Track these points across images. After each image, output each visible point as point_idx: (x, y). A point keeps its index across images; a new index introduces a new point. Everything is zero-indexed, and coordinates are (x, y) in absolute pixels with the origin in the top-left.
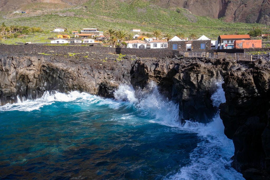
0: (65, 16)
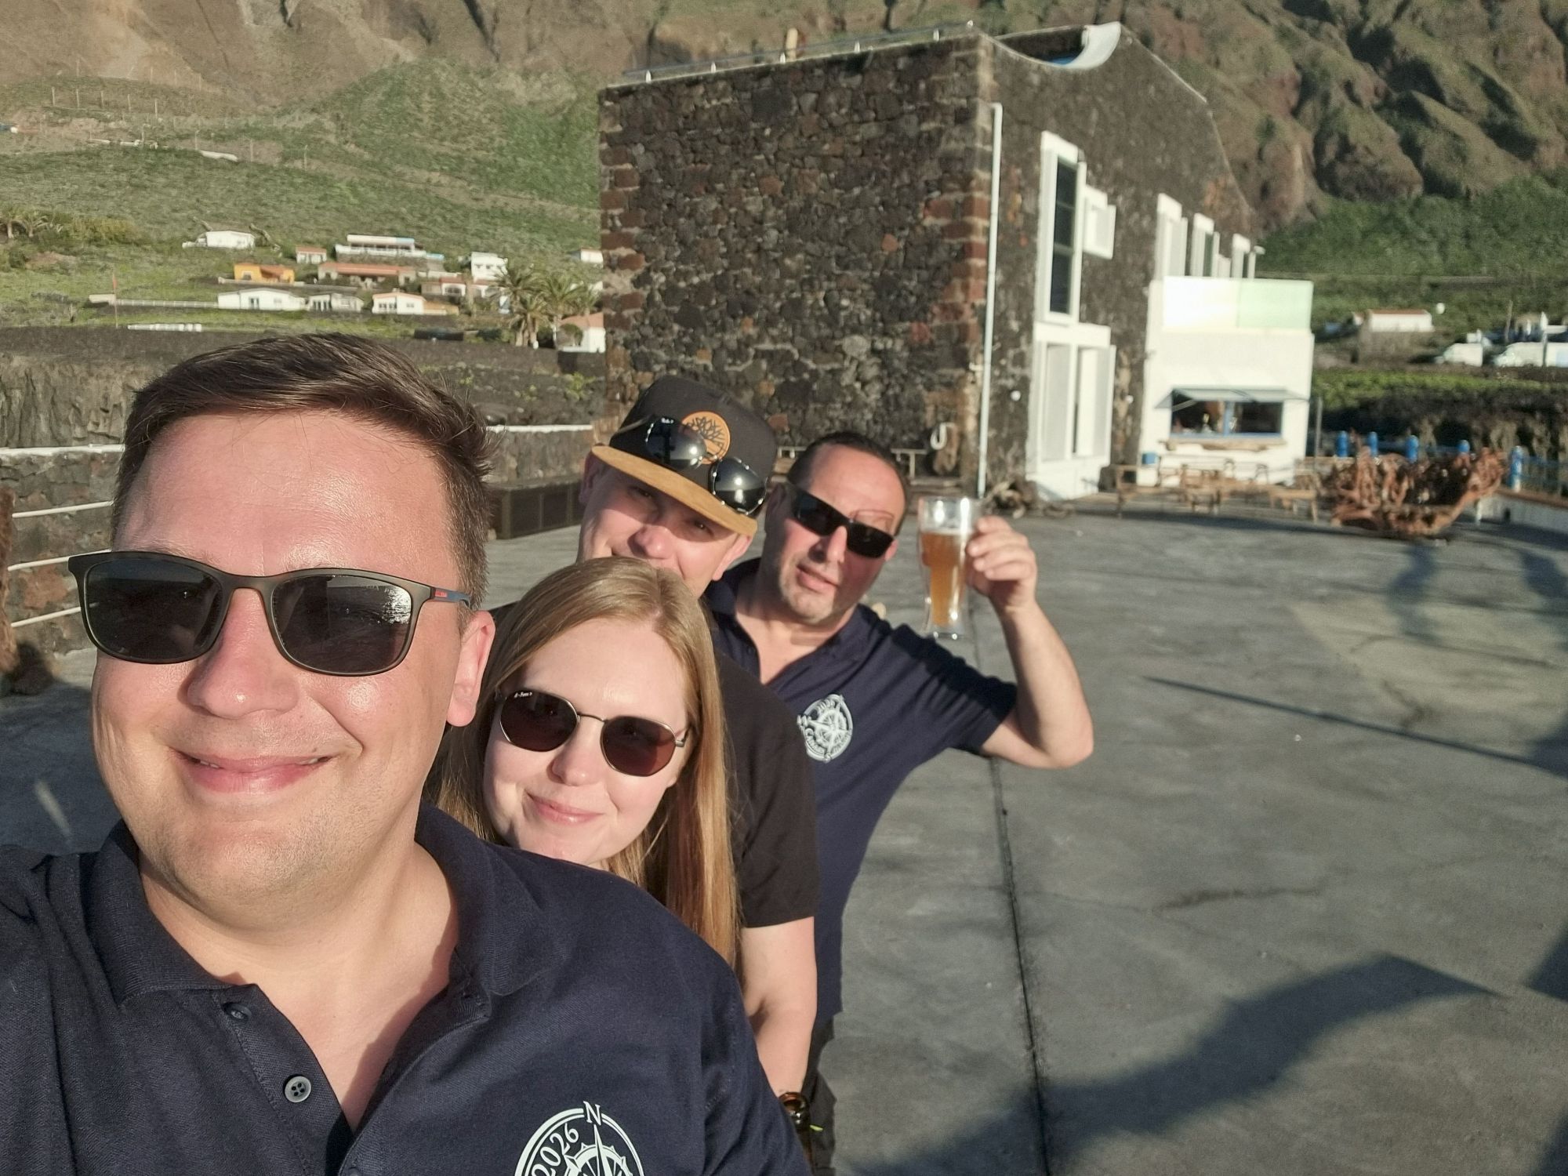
0: (236, 164)
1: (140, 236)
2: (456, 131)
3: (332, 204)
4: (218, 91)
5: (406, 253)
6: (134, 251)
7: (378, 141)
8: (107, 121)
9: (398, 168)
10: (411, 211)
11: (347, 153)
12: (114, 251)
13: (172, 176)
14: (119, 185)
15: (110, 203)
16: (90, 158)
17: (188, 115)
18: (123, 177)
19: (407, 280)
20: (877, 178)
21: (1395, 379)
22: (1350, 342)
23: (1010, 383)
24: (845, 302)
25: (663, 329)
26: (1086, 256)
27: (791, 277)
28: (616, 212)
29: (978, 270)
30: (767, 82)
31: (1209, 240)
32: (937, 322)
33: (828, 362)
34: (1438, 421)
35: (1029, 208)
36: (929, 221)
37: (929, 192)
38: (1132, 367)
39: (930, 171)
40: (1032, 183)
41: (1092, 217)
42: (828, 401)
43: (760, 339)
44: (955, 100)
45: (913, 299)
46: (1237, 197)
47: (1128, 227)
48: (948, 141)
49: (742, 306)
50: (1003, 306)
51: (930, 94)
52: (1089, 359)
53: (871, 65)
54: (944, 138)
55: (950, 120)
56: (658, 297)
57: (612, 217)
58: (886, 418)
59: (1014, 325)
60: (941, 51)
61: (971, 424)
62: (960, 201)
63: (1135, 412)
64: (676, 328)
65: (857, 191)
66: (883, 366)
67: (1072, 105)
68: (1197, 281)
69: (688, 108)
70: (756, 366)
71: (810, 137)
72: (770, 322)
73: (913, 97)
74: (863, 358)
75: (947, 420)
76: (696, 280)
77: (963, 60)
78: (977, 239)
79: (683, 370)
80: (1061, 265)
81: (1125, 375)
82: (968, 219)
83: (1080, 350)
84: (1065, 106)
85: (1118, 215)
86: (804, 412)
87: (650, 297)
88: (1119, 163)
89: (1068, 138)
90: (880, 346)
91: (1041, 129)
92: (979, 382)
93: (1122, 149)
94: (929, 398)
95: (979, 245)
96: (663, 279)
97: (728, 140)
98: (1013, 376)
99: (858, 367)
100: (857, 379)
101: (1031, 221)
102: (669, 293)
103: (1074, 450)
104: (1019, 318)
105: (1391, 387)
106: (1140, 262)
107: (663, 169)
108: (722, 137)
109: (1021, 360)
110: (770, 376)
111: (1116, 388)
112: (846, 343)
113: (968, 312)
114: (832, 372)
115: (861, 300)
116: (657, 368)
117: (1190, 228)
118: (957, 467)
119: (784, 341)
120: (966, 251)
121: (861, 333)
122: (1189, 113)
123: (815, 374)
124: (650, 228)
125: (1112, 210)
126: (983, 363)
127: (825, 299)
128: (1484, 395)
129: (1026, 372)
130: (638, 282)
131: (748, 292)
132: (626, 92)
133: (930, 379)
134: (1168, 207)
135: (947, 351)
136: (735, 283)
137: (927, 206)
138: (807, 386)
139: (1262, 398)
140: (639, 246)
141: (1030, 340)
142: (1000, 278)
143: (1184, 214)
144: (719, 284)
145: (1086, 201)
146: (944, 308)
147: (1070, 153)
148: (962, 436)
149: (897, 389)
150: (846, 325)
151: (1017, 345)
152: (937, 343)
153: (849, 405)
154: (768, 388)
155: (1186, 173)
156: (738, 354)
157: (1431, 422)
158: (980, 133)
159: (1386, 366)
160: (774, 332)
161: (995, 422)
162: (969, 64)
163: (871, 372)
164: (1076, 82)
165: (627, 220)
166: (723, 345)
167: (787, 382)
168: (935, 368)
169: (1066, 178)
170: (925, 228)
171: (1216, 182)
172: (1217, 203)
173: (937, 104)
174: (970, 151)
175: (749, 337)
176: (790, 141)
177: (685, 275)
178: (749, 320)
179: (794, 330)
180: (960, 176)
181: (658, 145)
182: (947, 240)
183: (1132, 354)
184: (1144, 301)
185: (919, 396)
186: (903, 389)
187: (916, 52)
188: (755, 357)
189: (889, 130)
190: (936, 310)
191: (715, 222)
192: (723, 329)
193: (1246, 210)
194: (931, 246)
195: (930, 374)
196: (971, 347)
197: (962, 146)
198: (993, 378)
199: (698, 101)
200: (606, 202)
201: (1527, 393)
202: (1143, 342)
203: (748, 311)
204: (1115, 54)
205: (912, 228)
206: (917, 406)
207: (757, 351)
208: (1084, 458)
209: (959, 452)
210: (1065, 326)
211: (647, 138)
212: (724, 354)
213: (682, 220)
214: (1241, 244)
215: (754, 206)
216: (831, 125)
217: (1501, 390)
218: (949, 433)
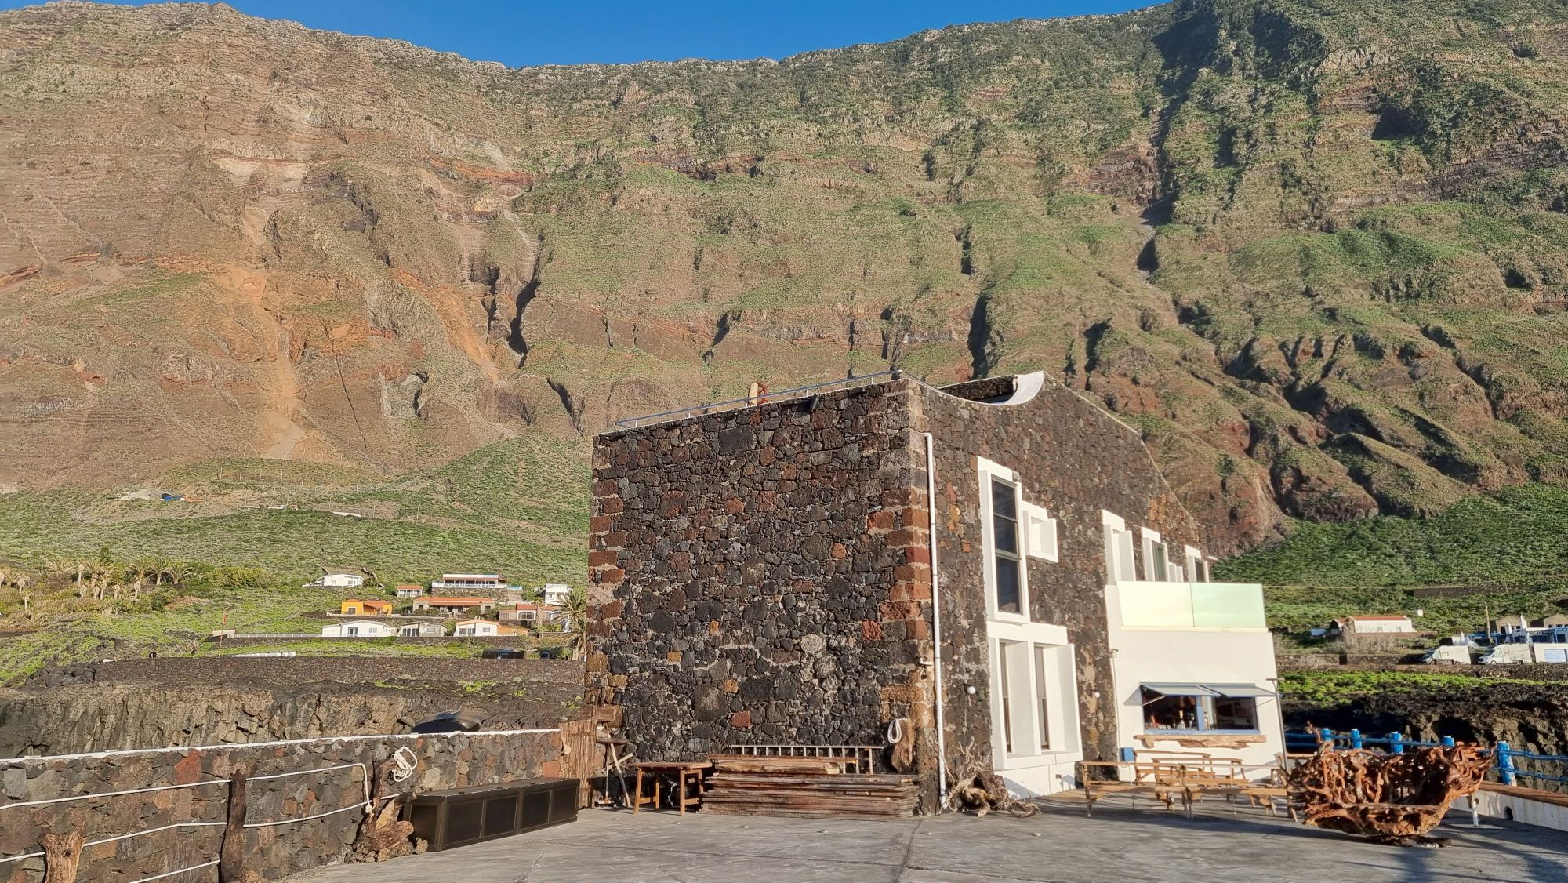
0: (360, 520)
1: (267, 580)
2: (544, 489)
3: (435, 549)
4: (355, 465)
5: (490, 586)
6: (259, 592)
7: (480, 498)
8: (262, 491)
9: (493, 519)
10: (500, 553)
11: (453, 509)
12: (244, 593)
13: (305, 531)
14: (260, 540)
15: (250, 554)
16: (241, 519)
17: (327, 484)
18: (265, 534)
19: (488, 607)
20: (826, 495)
21: (1384, 677)
22: (1337, 645)
23: (966, 678)
24: (801, 604)
25: (639, 634)
26: (1029, 559)
27: (753, 584)
28: (602, 534)
29: (921, 572)
30: (732, 423)
31: (1158, 549)
32: (886, 620)
33: (788, 660)
34: (1435, 718)
35: (969, 518)
36: (873, 531)
37: (872, 506)
38: (1095, 664)
39: (872, 488)
40: (974, 499)
41: (1035, 529)
42: (788, 698)
43: (725, 640)
44: (889, 430)
45: (863, 599)
46: (1182, 513)
47: (1072, 536)
48: (886, 464)
49: (709, 612)
50: (950, 606)
51: (868, 426)
52: (1050, 656)
53: (817, 406)
54: (882, 462)
55: (887, 446)
56: (635, 606)
57: (599, 538)
58: (844, 713)
59: (965, 623)
60: (876, 393)
61: (926, 718)
62: (900, 513)
63: (1106, 707)
64: (650, 632)
65: (809, 508)
66: (838, 662)
67: (1003, 435)
68: (1151, 586)
69: (665, 447)
70: (721, 666)
71: (768, 466)
72: (733, 625)
73: (854, 428)
74: (819, 655)
75: (903, 715)
76: (669, 589)
77: (895, 399)
78: (919, 545)
79: (655, 671)
80: (1007, 570)
81: (1090, 673)
82: (908, 528)
83: (1039, 647)
84: (997, 436)
85: (1061, 526)
86: (766, 709)
87: (629, 604)
88: (1056, 483)
89: (1004, 464)
90: (834, 643)
91: (974, 454)
92: (932, 676)
93: (1056, 471)
94: (883, 692)
95: (921, 549)
96: (640, 589)
97: (700, 472)
98: (968, 671)
99: (814, 664)
100: (815, 676)
101: (973, 532)
102: (645, 601)
103: (1046, 747)
104: (969, 616)
105: (1382, 686)
106: (1091, 567)
107: (644, 496)
108: (694, 469)
109: (975, 656)
110: (735, 675)
111: (1080, 685)
112: (804, 640)
113: (914, 610)
114: (790, 669)
115: (815, 602)
116: (631, 670)
117: (1137, 539)
118: (915, 762)
119: (747, 642)
120: (908, 556)
121: (817, 633)
122: (1121, 442)
123: (775, 672)
124: (631, 546)
125: (1054, 521)
126: (934, 658)
127: (783, 601)
128: (1478, 691)
129: (982, 667)
130: (617, 593)
131: (714, 598)
132: (617, 437)
133: (884, 674)
134: (1112, 521)
135: (897, 647)
136: (704, 590)
137: (871, 518)
138: (770, 683)
139: (1230, 693)
140: (621, 562)
141: (983, 637)
142: (945, 580)
143: (1129, 526)
144: (690, 592)
145: (1025, 513)
146: (892, 607)
147: (1006, 474)
148: (918, 730)
149: (853, 684)
150: (803, 624)
151: (971, 642)
152: (887, 640)
153: (808, 701)
154: (732, 687)
155: (1127, 491)
156: (704, 655)
157: (1429, 719)
158: (913, 456)
159: (1376, 667)
160: (738, 633)
161: (952, 715)
162: (900, 402)
163: (828, 668)
164: (1006, 417)
165: (610, 539)
166: (691, 648)
167: (750, 679)
168: (888, 664)
169: (1003, 496)
170: (870, 536)
171: (1159, 500)
172: (1162, 517)
173: (874, 434)
174: (905, 471)
175: (716, 638)
176: (751, 469)
177: (660, 585)
178: (715, 623)
179: (756, 631)
180: (898, 492)
181: (640, 478)
182: (889, 547)
183: (1095, 651)
184: (1101, 602)
185: (874, 692)
186: (858, 685)
187: (856, 394)
188: (721, 656)
189: (835, 456)
190: (884, 609)
191: (687, 539)
192: (693, 633)
193: (1193, 523)
194: (876, 553)
195: (883, 670)
196: (921, 644)
197: (898, 467)
198: (945, 672)
199: (675, 442)
200: (595, 525)
201: (1521, 689)
202: (1106, 640)
203: (714, 614)
204: (1041, 394)
205: (858, 536)
206: (872, 701)
207: (722, 650)
208: (1055, 753)
209: (915, 748)
210: (1020, 624)
211: (632, 472)
212: (693, 654)
213: (658, 538)
214: (1192, 553)
215: (720, 523)
216: (785, 455)
217: (1494, 686)
218: (904, 728)
